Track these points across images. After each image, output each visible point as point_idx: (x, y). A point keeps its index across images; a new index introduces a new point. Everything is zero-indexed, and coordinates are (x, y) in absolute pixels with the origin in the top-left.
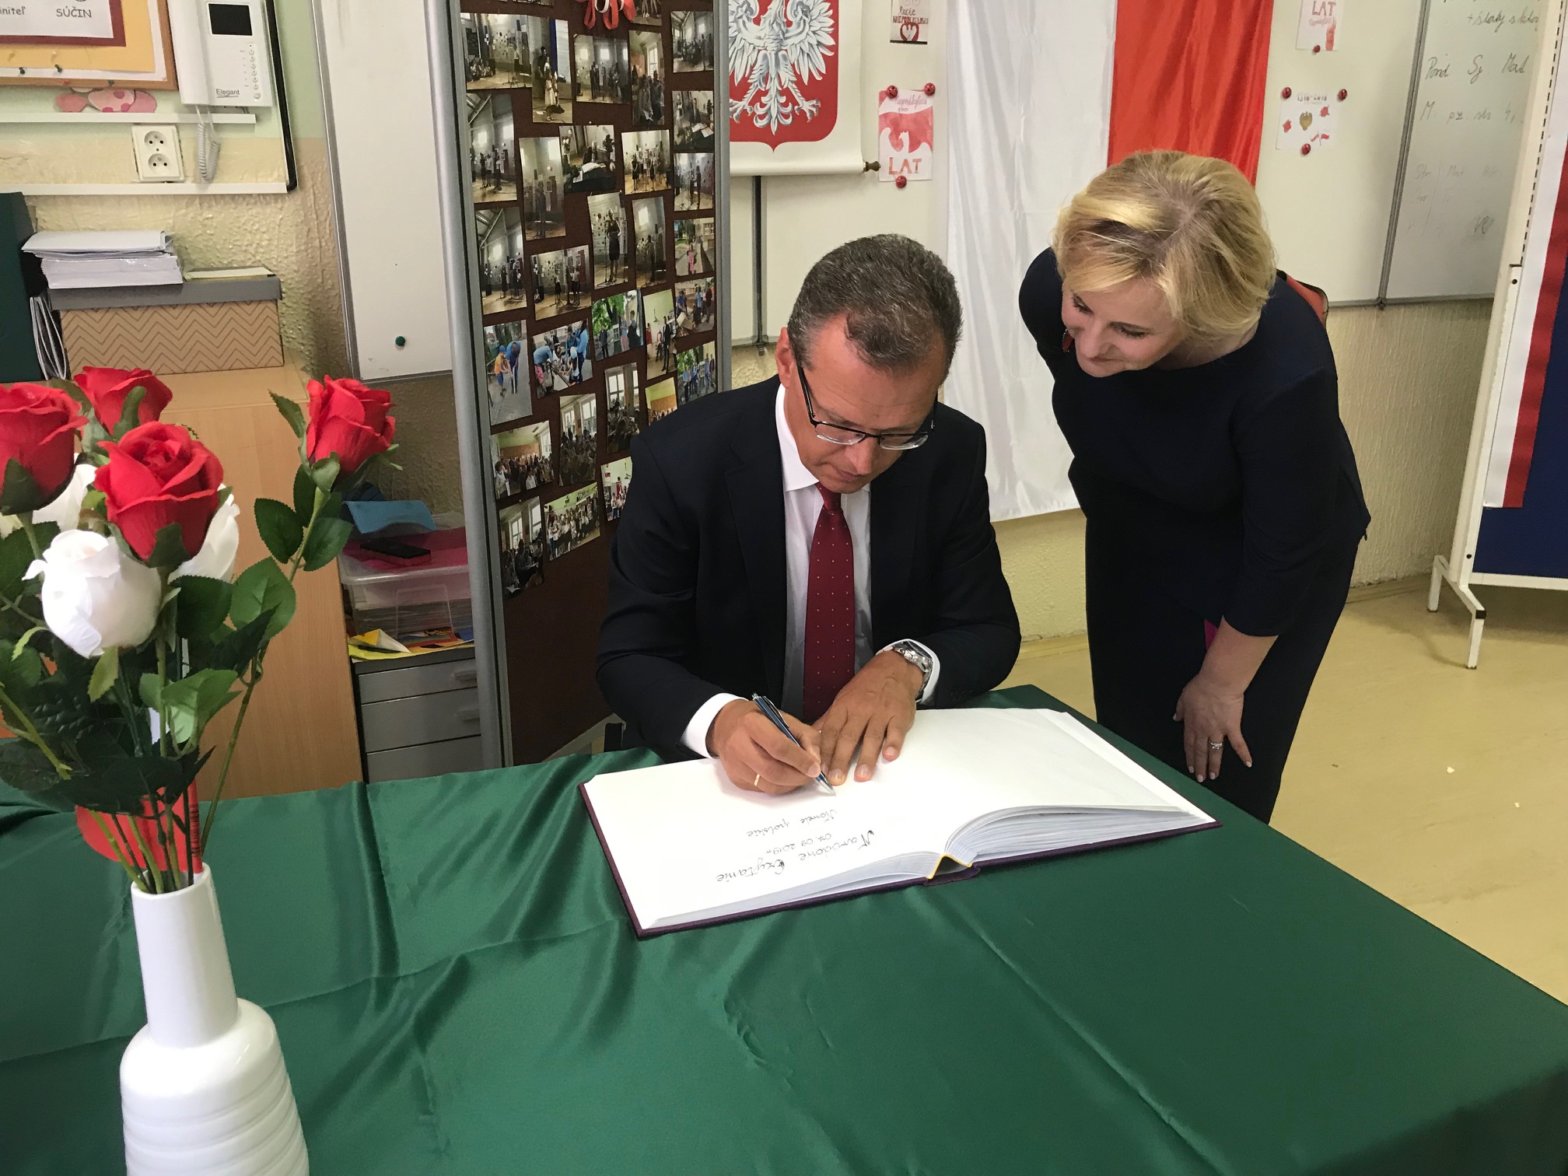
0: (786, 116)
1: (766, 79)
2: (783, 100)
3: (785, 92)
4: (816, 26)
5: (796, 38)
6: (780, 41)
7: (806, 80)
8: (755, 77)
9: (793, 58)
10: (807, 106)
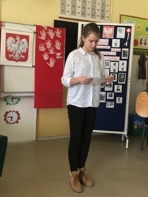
0: (19, 58)
1: (16, 52)
2: (19, 55)
3: (19, 54)
4: (25, 45)
5: (21, 47)
6: (19, 47)
7: (23, 53)
8: (14, 52)
9: (21, 49)
10: (23, 57)
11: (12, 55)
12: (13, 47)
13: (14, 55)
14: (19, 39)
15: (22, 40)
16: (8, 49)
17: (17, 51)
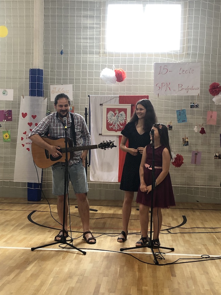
11: (112, 126)
12: (113, 119)
13: (114, 126)
14: (118, 112)
15: (121, 113)
16: (108, 122)
17: (116, 123)
